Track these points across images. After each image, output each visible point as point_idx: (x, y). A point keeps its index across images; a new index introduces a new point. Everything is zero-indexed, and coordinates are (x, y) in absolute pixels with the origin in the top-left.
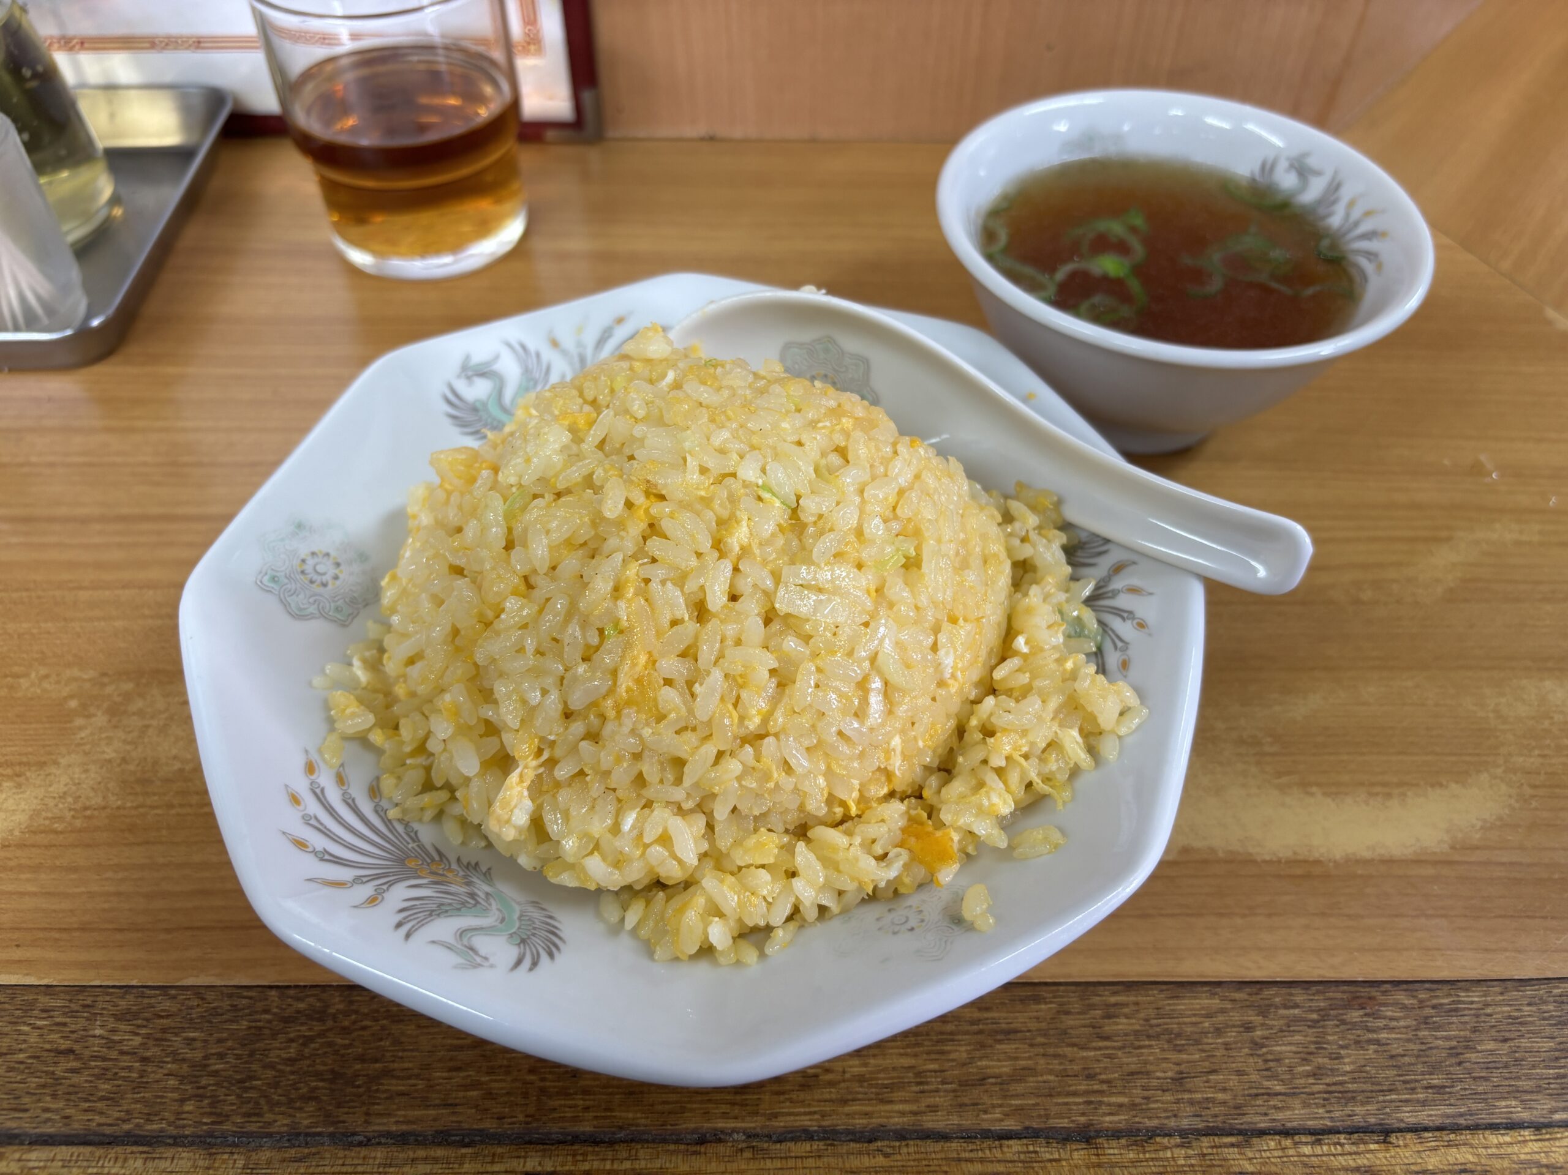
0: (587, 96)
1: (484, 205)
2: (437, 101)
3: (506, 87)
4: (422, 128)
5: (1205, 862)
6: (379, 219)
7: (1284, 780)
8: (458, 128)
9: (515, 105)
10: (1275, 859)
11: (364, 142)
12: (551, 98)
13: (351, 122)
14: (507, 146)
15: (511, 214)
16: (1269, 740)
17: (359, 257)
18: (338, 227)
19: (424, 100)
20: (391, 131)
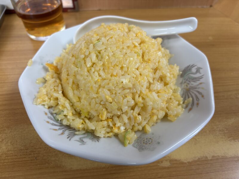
0: (75, 2)
1: (57, 25)
2: (46, 5)
3: (59, 1)
4: (44, 10)
5: (217, 159)
6: (36, 29)
7: (230, 139)
8: (50, 10)
9: (61, 5)
10: (231, 157)
11: (32, 14)
12: (69, 3)
13: (29, 10)
14: (60, 13)
15: (62, 27)
16: (226, 130)
17: (33, 37)
18: (28, 31)
19: (44, 5)
20: (37, 11)
